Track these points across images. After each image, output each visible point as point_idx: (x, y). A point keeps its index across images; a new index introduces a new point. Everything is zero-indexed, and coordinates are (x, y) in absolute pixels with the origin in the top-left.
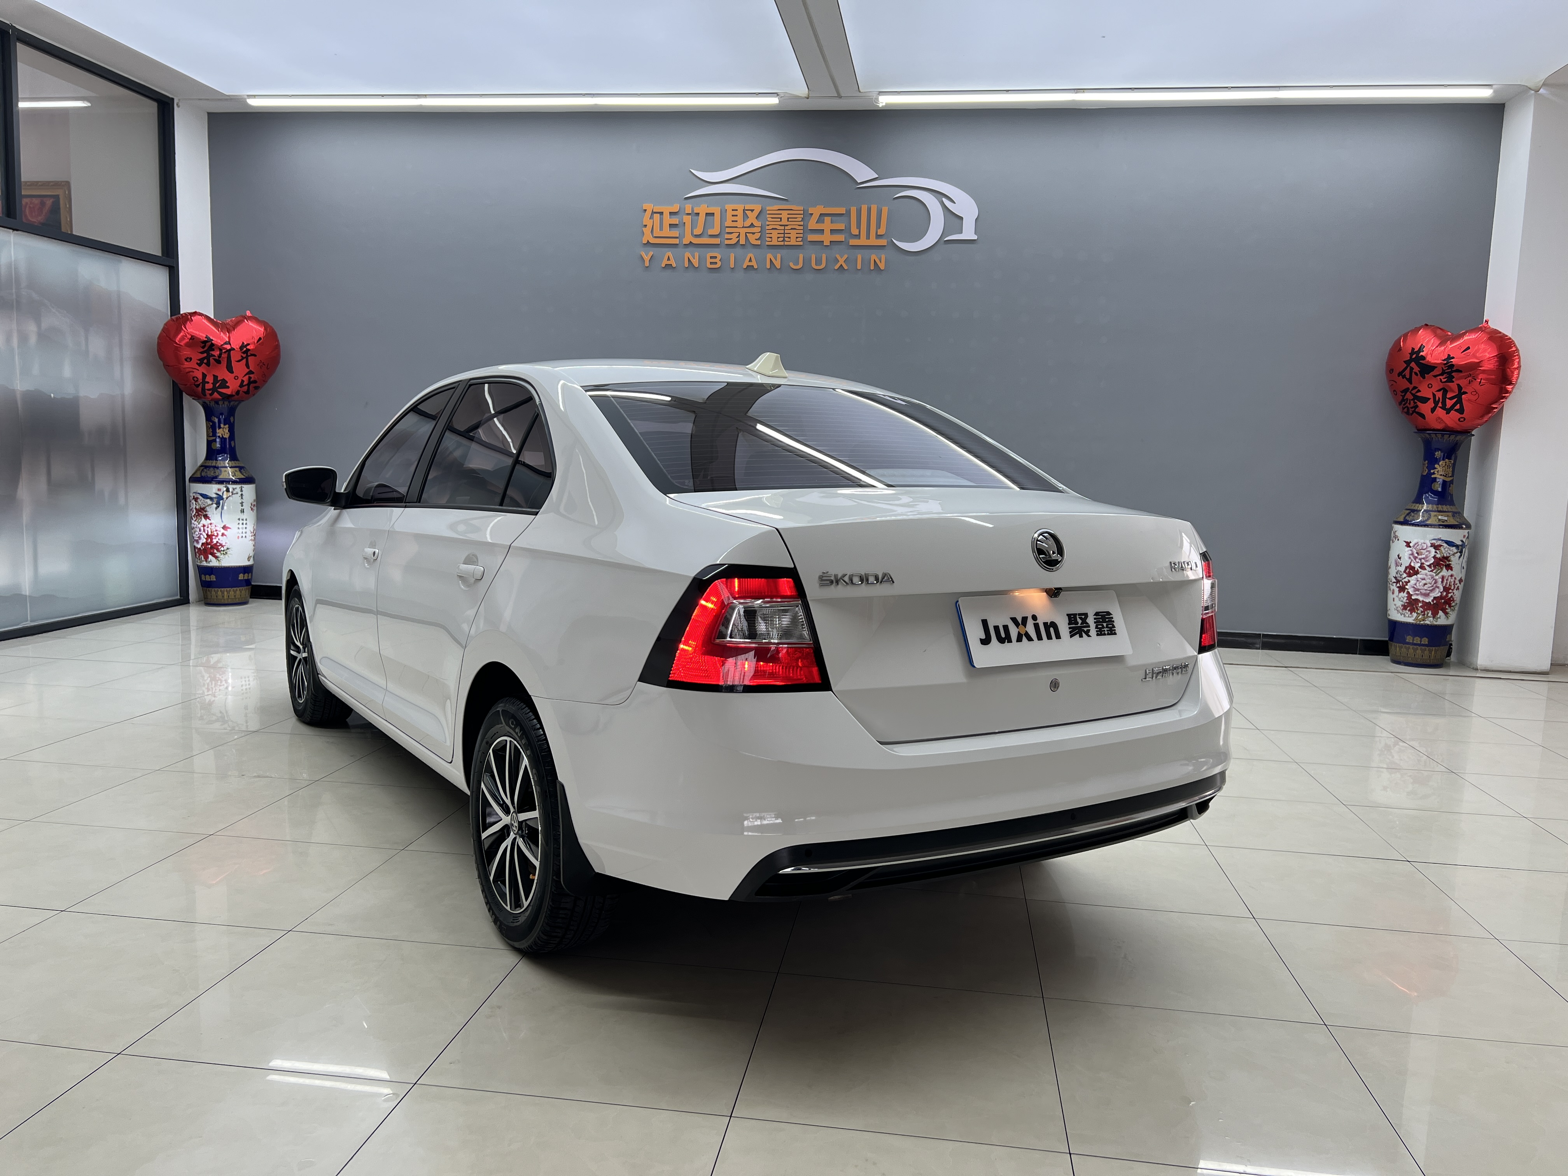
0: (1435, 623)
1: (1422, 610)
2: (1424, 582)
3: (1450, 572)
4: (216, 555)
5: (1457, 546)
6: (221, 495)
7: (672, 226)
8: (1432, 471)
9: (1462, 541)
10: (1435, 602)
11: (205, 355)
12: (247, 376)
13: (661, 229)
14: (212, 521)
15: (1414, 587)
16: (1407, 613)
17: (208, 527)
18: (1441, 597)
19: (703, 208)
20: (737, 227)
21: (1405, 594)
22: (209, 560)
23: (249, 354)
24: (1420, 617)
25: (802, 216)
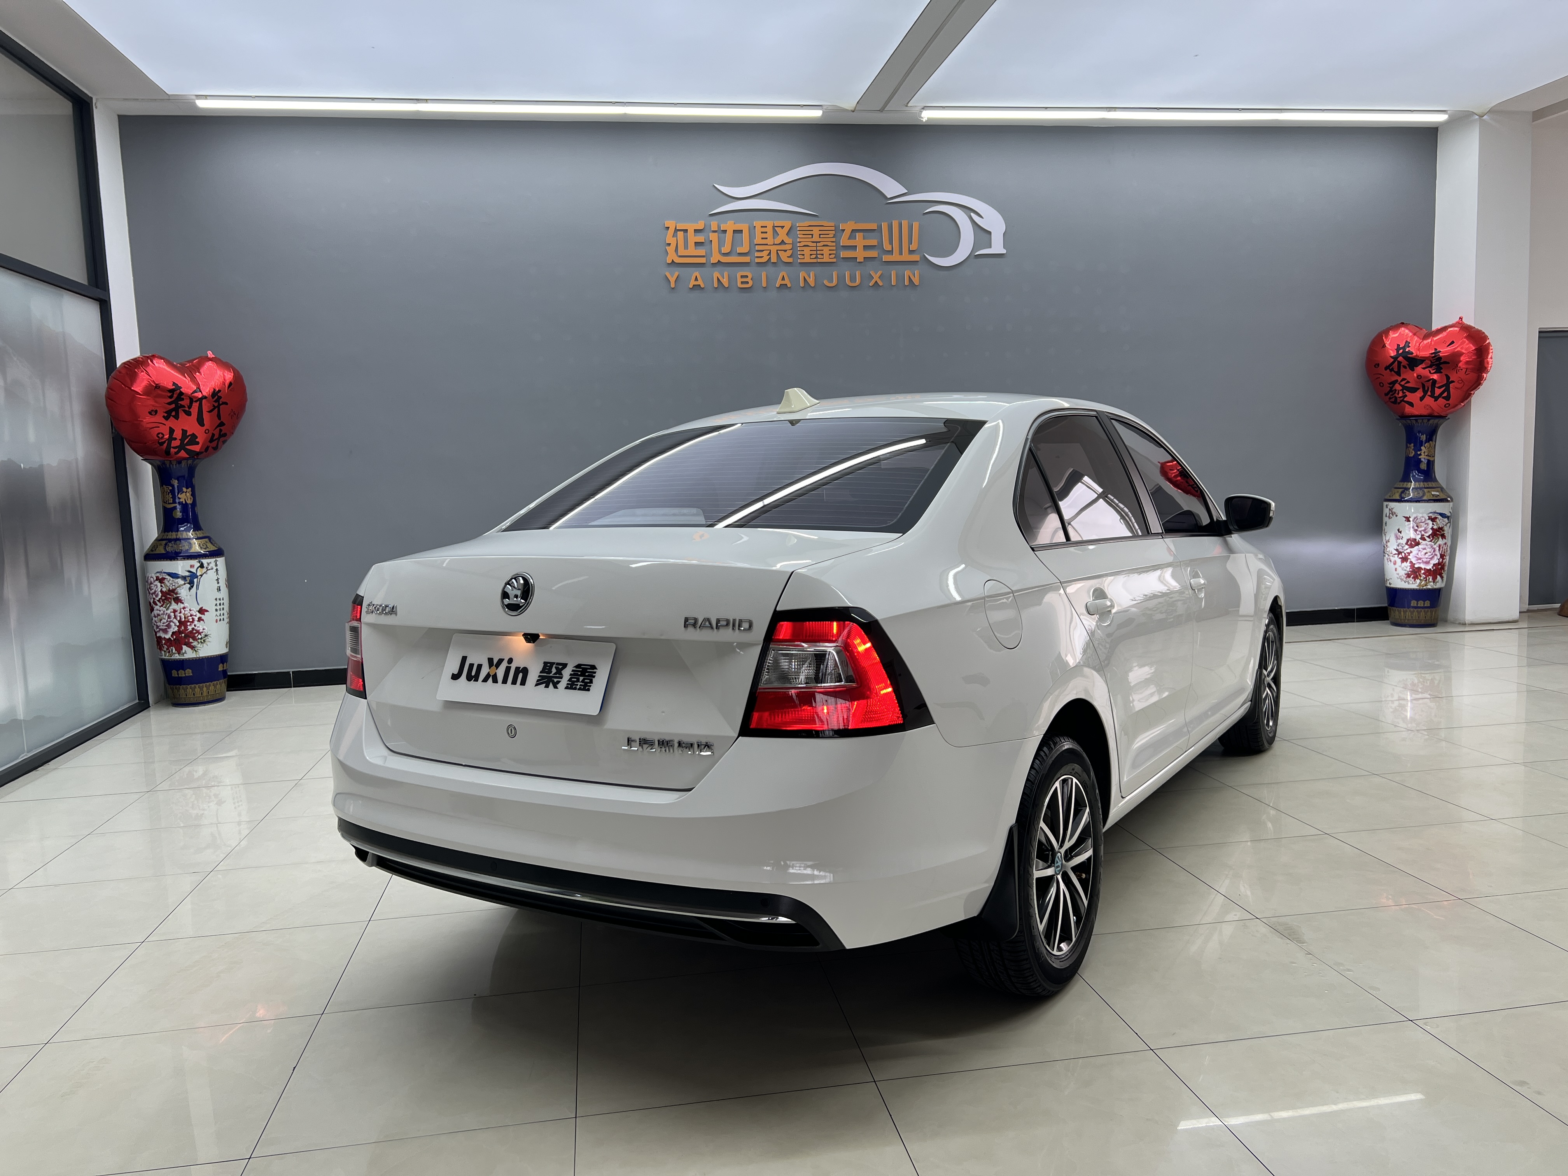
0: (1435, 587)
1: (1424, 576)
2: (1425, 551)
3: (1445, 541)
4: (192, 644)
5: (1448, 517)
6: (195, 572)
7: (697, 244)
8: (1419, 453)
9: (1450, 512)
10: (1434, 568)
11: (173, 406)
12: (218, 429)
13: (686, 247)
14: (186, 605)
15: (1416, 557)
16: (1411, 580)
17: (180, 613)
18: (1439, 564)
19: (730, 225)
20: (767, 244)
21: (1408, 564)
22: (183, 651)
23: (221, 403)
24: (1423, 582)
25: (834, 232)
